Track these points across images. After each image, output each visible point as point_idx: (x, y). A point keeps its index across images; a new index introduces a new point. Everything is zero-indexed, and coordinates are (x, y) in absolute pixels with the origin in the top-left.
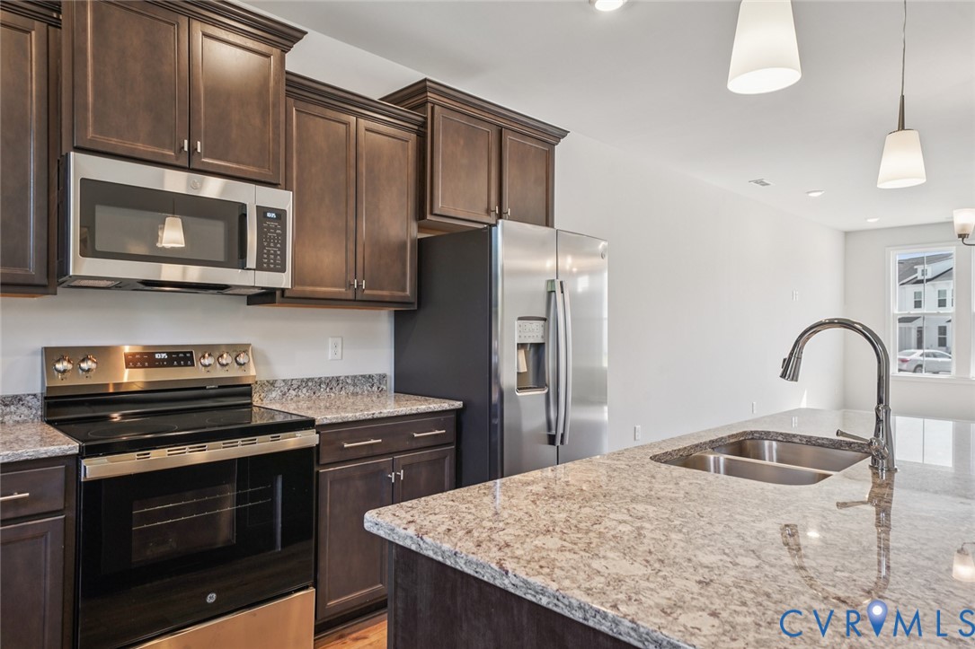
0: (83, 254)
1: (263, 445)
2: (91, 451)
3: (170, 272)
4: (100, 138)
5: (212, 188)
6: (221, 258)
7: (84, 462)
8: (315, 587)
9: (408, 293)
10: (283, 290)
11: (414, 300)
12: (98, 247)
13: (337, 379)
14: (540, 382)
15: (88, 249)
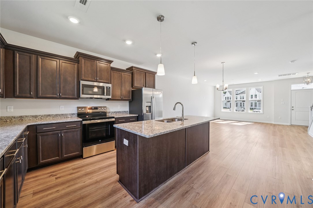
0: (82, 94)
1: (107, 120)
2: (84, 120)
3: (95, 96)
4: (84, 78)
5: (101, 84)
6: (101, 94)
7: (83, 122)
8: (115, 140)
9: (130, 98)
10: (110, 98)
11: (132, 99)
12: (84, 93)
13: (120, 112)
14: (150, 112)
15: (83, 94)
